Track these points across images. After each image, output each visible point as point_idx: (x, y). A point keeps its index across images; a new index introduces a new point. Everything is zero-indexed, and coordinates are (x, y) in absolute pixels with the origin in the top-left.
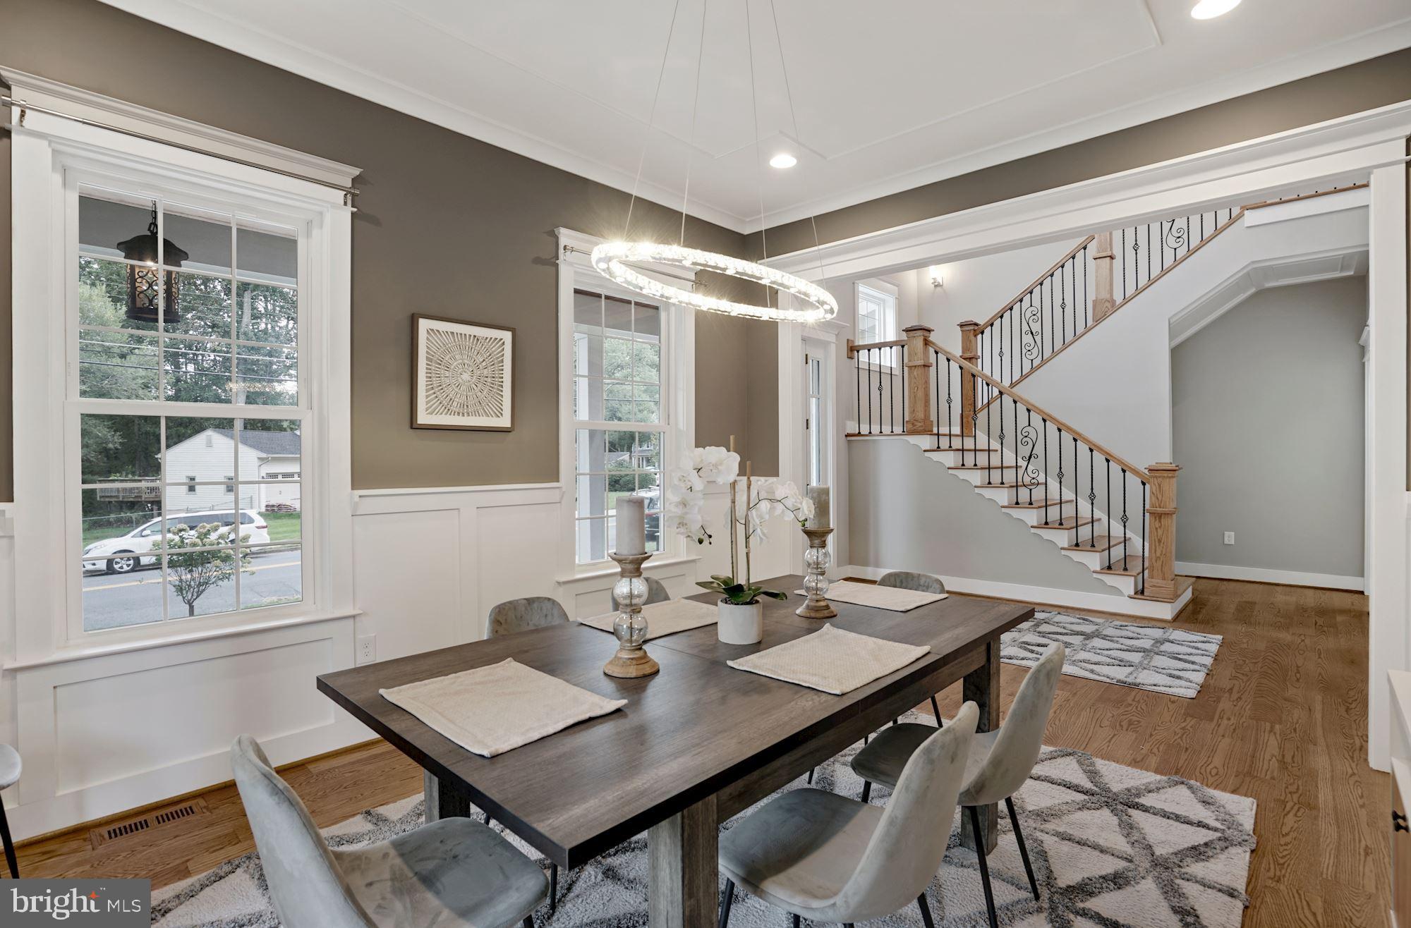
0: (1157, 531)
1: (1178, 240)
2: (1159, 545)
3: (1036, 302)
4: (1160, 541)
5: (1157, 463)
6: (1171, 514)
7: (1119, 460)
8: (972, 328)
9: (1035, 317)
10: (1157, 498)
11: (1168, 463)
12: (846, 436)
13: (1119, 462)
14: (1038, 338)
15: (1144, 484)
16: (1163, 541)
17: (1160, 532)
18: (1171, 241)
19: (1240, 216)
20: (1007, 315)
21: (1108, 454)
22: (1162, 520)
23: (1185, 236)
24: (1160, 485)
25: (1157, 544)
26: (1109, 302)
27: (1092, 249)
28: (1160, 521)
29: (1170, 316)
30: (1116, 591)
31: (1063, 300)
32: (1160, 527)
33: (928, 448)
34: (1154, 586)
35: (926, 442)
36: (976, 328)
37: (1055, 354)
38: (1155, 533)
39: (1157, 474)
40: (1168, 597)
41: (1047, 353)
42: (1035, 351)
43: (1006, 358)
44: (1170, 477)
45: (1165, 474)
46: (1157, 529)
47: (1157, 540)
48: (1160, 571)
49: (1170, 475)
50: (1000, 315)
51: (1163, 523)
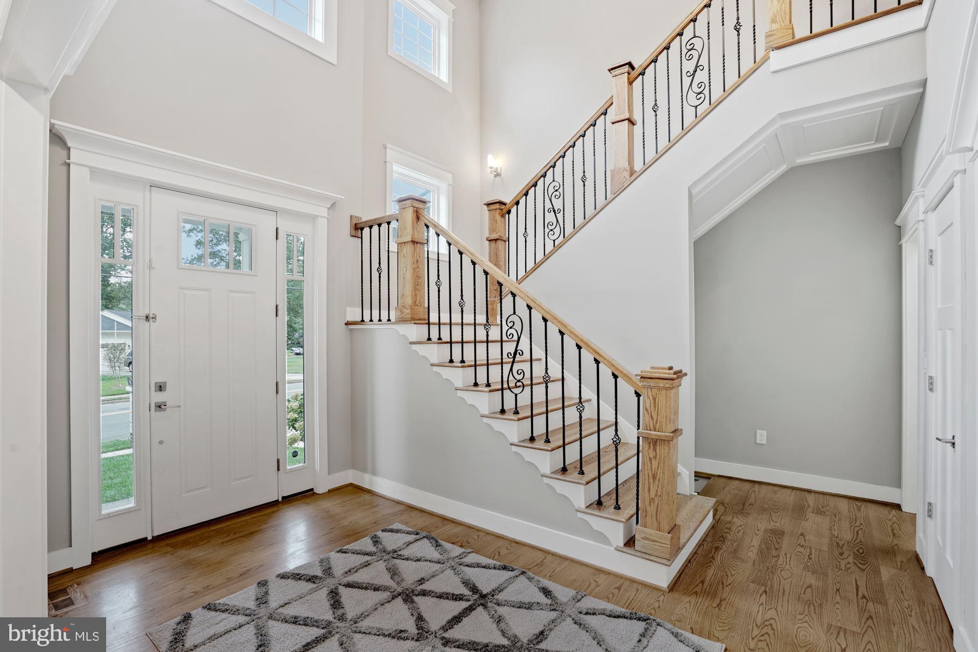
0: (651, 463)
1: (699, 97)
2: (654, 481)
3: (558, 178)
4: (654, 478)
5: (652, 368)
6: (669, 441)
7: (609, 362)
8: (497, 206)
9: (557, 193)
10: (652, 417)
11: (665, 369)
12: (346, 324)
13: (611, 365)
14: (560, 216)
15: (638, 395)
16: (658, 478)
17: (655, 463)
18: (692, 99)
19: (766, 59)
20: (532, 191)
21: (597, 353)
22: (658, 447)
23: (706, 92)
24: (654, 399)
25: (651, 481)
26: (627, 171)
27: (612, 115)
28: (655, 450)
29: (689, 185)
30: (602, 538)
31: (584, 172)
32: (655, 458)
33: (414, 340)
34: (647, 539)
35: (416, 332)
36: (503, 207)
37: (576, 229)
38: (649, 464)
39: (652, 383)
40: (664, 556)
41: (569, 229)
42: (557, 231)
43: (530, 239)
44: (667, 389)
45: (661, 384)
46: (651, 459)
47: (651, 475)
48: (654, 519)
49: (667, 386)
50: (524, 192)
51: (658, 452)
